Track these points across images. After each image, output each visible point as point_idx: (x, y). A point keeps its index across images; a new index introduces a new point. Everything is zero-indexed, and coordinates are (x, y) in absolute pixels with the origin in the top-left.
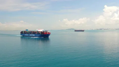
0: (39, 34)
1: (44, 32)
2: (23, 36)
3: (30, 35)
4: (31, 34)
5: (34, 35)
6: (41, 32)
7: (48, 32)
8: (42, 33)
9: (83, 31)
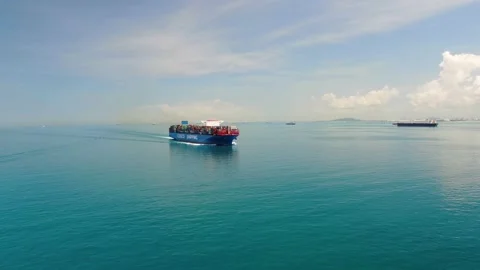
0: (207, 133)
1: (218, 128)
2: (175, 140)
3: (190, 137)
4: (189, 133)
5: (195, 137)
6: (212, 129)
7: (233, 127)
8: (215, 131)
9: (434, 125)
